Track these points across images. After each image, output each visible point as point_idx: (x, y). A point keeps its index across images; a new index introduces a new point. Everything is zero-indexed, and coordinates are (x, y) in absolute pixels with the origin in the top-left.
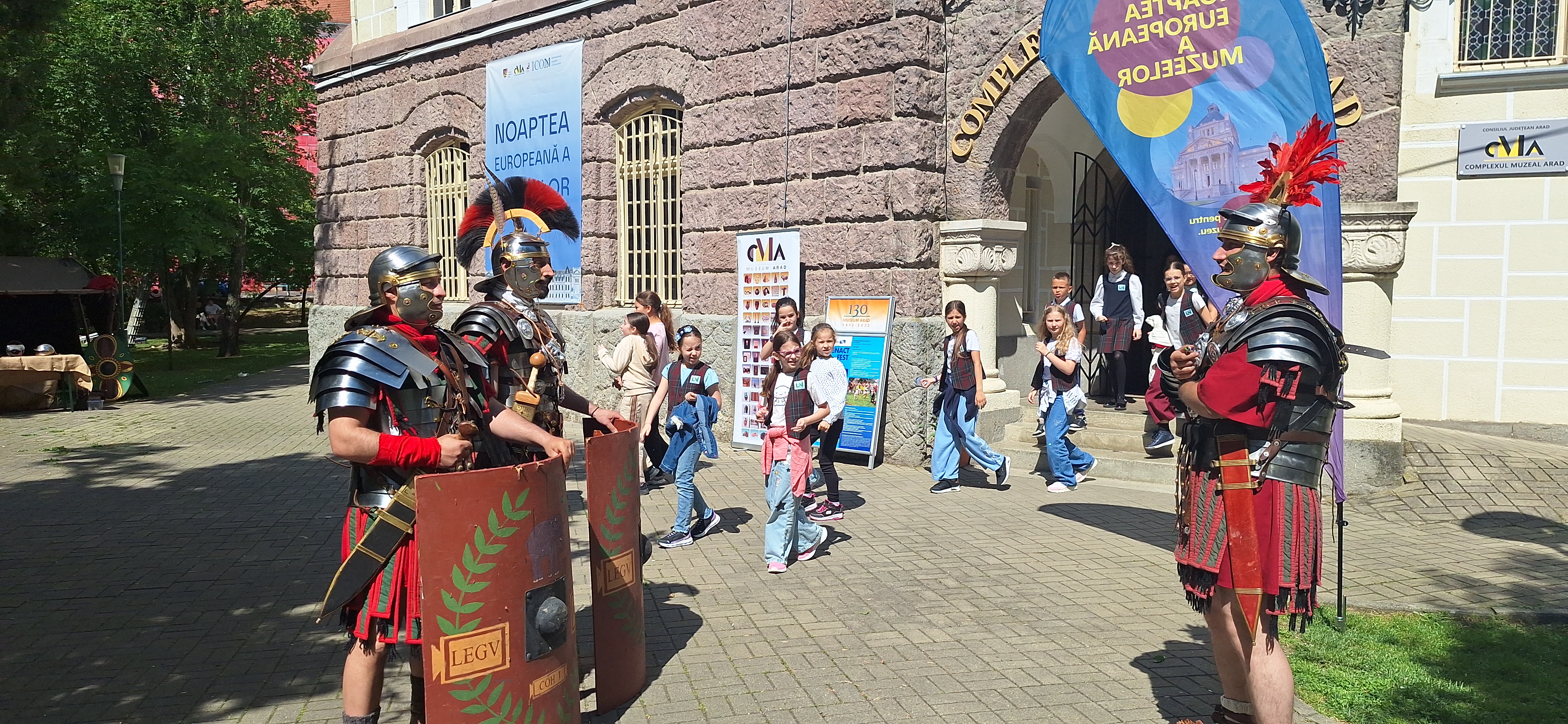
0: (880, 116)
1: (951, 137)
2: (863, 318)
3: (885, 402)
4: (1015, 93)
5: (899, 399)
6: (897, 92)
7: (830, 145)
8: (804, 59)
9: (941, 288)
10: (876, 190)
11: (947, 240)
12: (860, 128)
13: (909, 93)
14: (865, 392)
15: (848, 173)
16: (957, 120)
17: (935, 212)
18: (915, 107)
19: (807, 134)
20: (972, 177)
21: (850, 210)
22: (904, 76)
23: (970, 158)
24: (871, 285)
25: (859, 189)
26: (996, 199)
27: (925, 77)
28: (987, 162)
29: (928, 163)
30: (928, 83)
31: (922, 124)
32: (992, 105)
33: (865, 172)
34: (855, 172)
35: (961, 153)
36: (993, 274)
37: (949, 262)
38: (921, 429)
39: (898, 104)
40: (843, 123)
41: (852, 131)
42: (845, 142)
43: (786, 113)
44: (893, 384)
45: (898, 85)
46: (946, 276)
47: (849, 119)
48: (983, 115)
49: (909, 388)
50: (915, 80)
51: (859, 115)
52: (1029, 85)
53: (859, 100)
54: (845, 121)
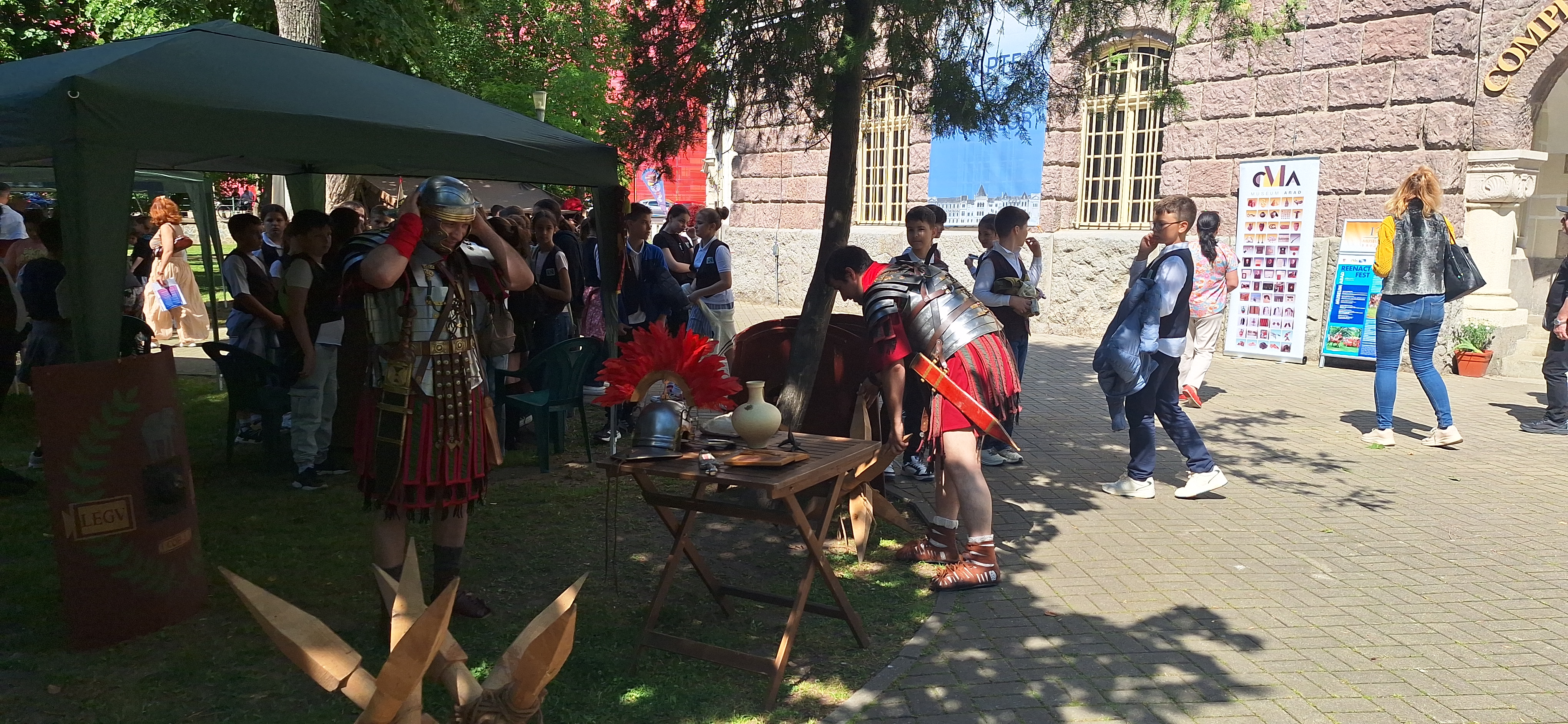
0: (1414, 54)
1: (1485, 73)
6: (1437, 32)
7: (1353, 80)
9: (1464, 212)
10: (1406, 122)
11: (1474, 169)
12: (1390, 65)
13: (1453, 33)
15: (1372, 106)
16: (1491, 57)
17: (1466, 143)
18: (1459, 46)
19: (1324, 70)
20: (1506, 111)
21: (1373, 140)
23: (1504, 93)
25: (1385, 120)
26: (1526, 131)
27: (1468, 19)
28: (1525, 96)
29: (1464, 97)
30: (1470, 23)
31: (1462, 62)
32: (1536, 44)
33: (1393, 105)
34: (1381, 106)
35: (1494, 88)
36: (1515, 201)
37: (1474, 189)
39: (1438, 44)
40: (1370, 60)
41: (1380, 67)
42: (1372, 78)
43: (1301, 51)
45: (1438, 26)
46: (1469, 202)
47: (1375, 57)
48: (1525, 53)
50: (1459, 20)
51: (1390, 52)
53: (1390, 39)
54: (1373, 59)
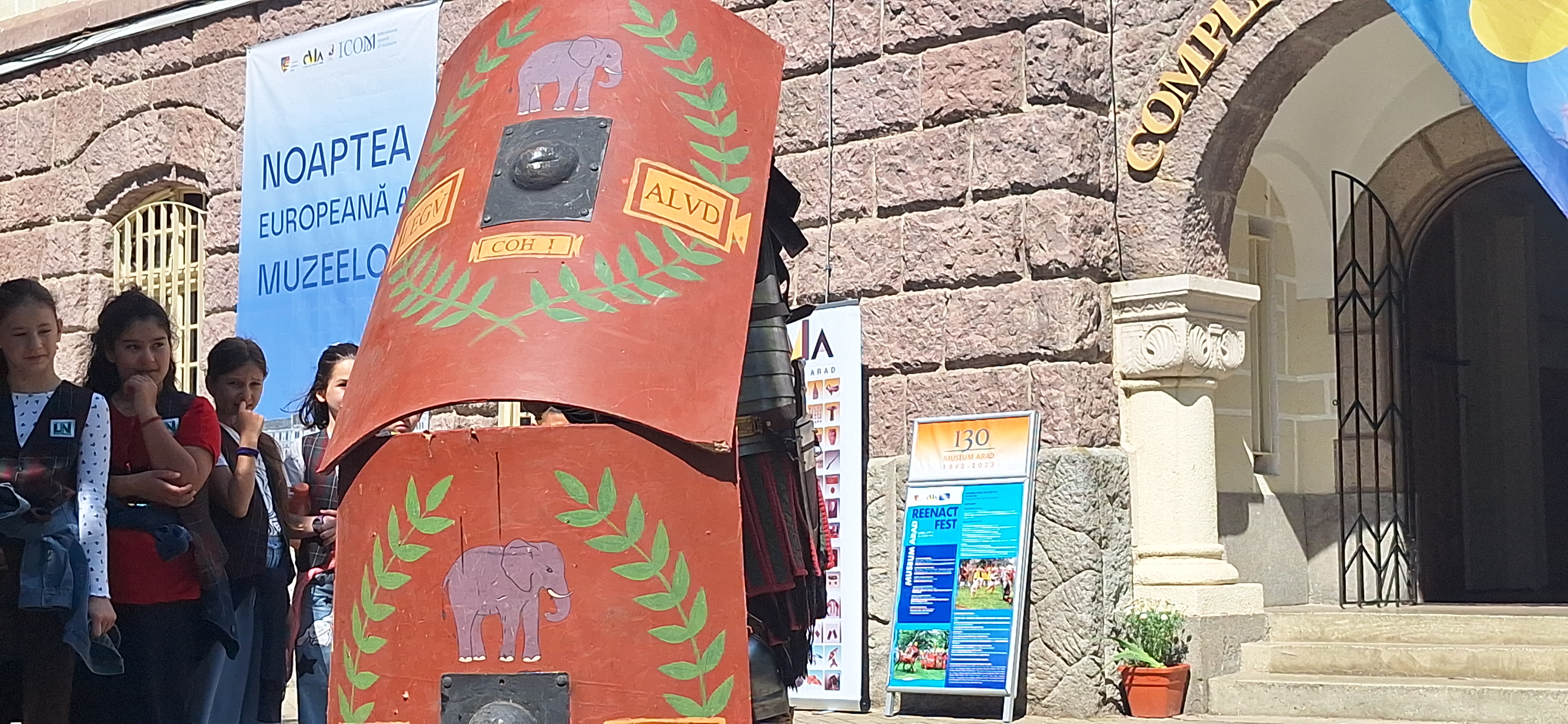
0: (1000, 105)
1: (1124, 139)
2: (981, 452)
3: (1028, 602)
4: (1236, 61)
5: (1053, 594)
6: (1031, 63)
7: (910, 157)
8: (860, 16)
9: (1117, 398)
10: (998, 230)
11: (1125, 315)
12: (965, 127)
13: (1052, 64)
14: (990, 584)
15: (945, 203)
16: (1133, 110)
17: (1103, 266)
18: (1063, 87)
19: (867, 142)
20: (1165, 206)
21: (949, 267)
22: (1042, 36)
23: (1159, 173)
24: (993, 395)
25: (965, 229)
26: (1207, 244)
27: (1078, 39)
28: (1190, 179)
29: (1089, 182)
30: (1083, 47)
31: (1076, 116)
32: (1196, 83)
33: (975, 199)
34: (958, 202)
35: (1143, 165)
36: (1207, 374)
37: (1129, 354)
38: (1096, 648)
39: (1033, 84)
40: (934, 120)
41: (950, 132)
42: (939, 152)
43: (828, 108)
44: (1039, 567)
45: (1032, 53)
46: (1124, 378)
47: (943, 113)
48: (1181, 99)
49: (1072, 573)
50: (1064, 42)
51: (963, 104)
52: (1260, 48)
53: (960, 80)
54: (938, 117)
